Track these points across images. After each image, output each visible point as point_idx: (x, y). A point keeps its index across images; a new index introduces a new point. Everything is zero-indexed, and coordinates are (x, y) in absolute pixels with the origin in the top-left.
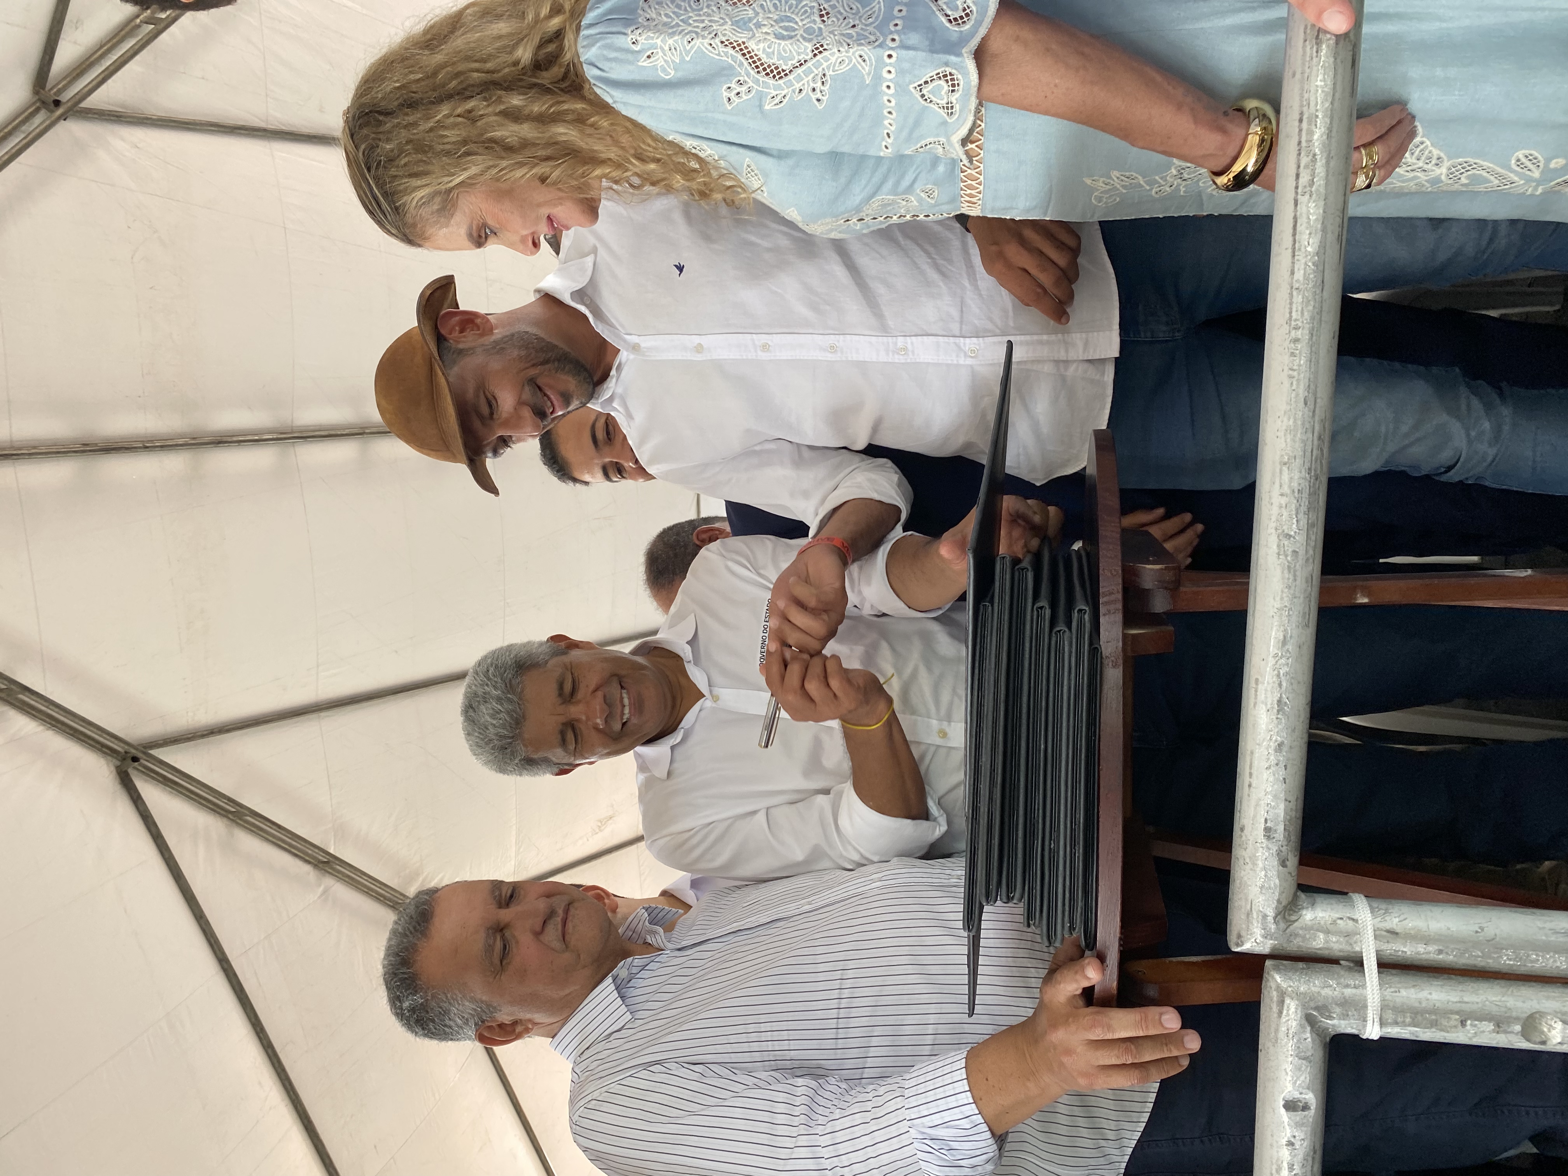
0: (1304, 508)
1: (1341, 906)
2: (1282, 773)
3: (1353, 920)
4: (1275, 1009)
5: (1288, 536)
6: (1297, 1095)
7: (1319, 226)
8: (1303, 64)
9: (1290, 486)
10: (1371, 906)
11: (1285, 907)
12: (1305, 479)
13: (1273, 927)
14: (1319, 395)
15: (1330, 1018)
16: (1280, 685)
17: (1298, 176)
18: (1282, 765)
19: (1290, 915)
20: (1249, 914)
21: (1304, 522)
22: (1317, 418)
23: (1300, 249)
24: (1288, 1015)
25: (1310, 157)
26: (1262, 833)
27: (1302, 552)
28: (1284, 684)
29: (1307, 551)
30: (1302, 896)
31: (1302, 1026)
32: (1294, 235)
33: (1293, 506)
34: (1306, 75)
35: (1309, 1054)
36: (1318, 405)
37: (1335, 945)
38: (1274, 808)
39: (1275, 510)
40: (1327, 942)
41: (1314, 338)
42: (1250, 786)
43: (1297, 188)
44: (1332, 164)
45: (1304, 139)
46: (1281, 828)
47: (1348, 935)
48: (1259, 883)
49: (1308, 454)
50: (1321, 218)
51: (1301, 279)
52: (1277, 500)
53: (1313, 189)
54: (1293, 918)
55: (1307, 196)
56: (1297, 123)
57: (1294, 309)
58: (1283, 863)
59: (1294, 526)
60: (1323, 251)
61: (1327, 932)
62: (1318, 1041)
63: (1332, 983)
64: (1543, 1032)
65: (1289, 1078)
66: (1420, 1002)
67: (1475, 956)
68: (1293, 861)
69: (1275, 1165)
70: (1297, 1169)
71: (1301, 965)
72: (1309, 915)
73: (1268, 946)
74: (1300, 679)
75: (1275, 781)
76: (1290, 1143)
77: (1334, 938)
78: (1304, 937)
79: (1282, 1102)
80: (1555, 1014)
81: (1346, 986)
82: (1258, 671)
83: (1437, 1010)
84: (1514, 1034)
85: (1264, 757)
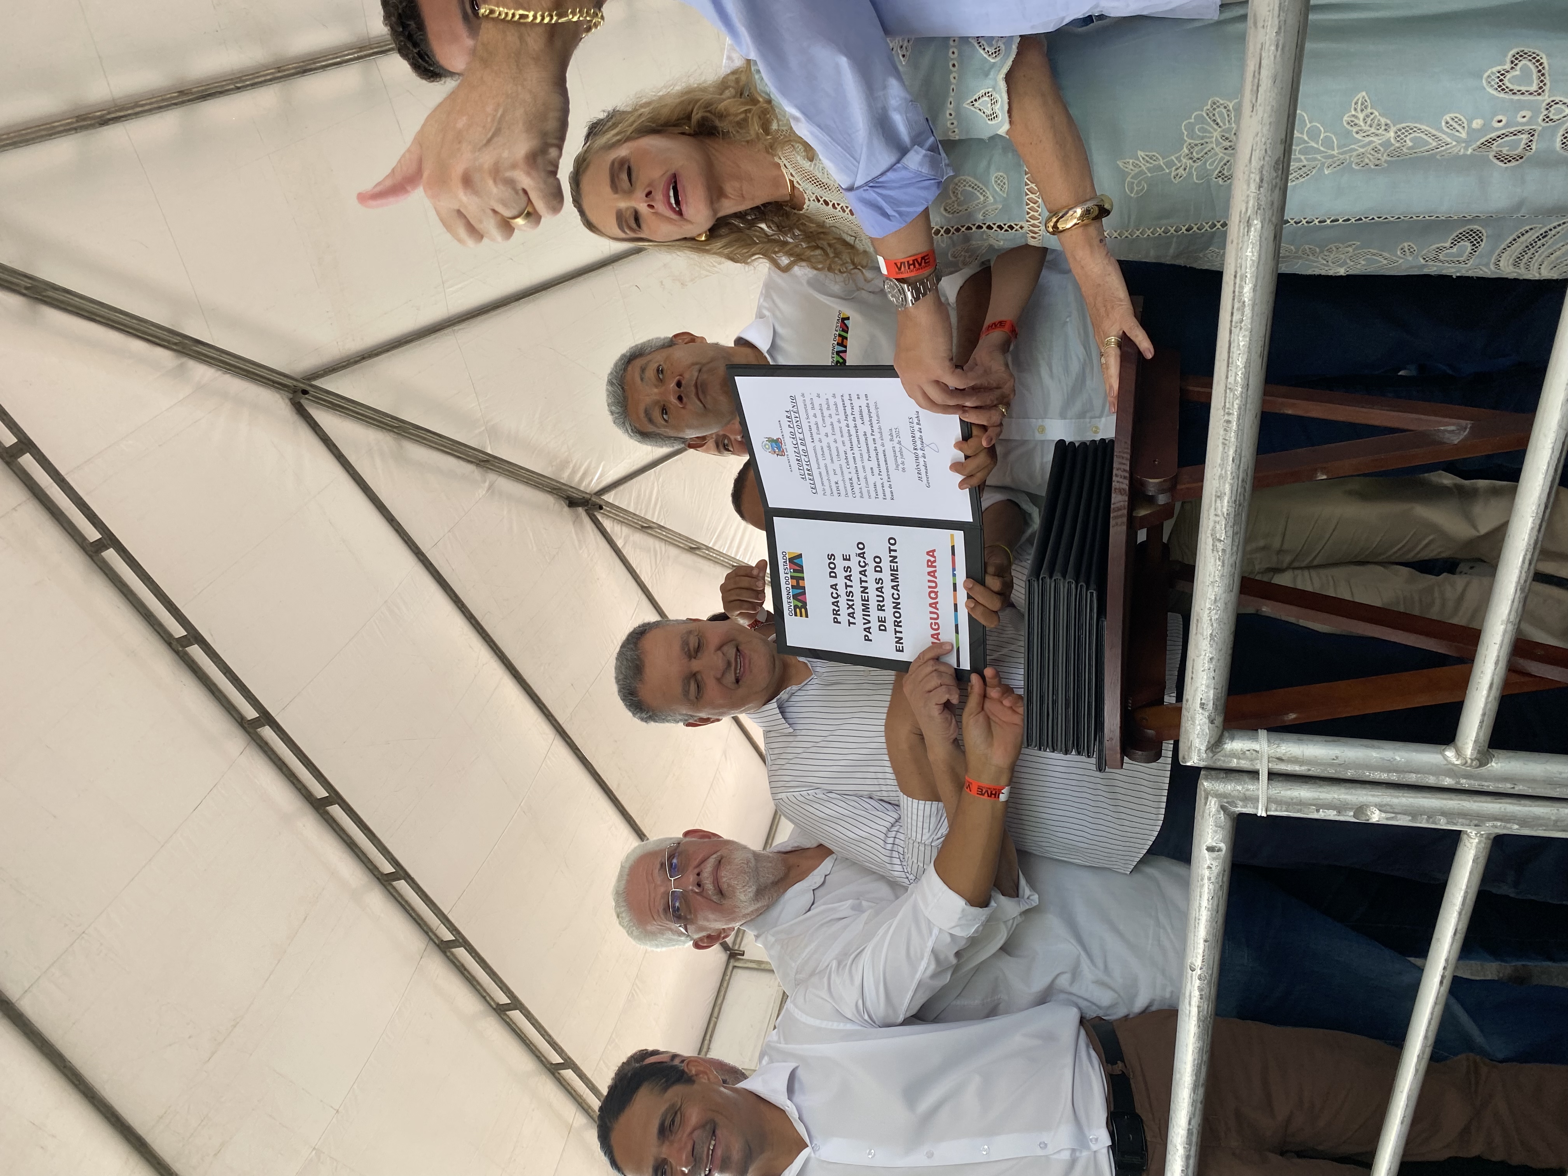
0: (1231, 524)
1: (1250, 742)
2: (1212, 674)
3: (1256, 751)
4: (1203, 801)
5: (1221, 541)
6: (1214, 844)
7: (1246, 349)
8: (1238, 238)
9: (1222, 511)
10: (1269, 741)
11: (1213, 745)
12: (1232, 507)
13: (1204, 755)
14: (1243, 455)
15: (1236, 807)
16: (1212, 625)
17: (1232, 314)
18: (1211, 669)
19: (1216, 748)
20: (1190, 748)
21: (1230, 533)
22: (1241, 469)
23: (1232, 363)
24: (1210, 805)
25: (1241, 304)
26: (1199, 706)
27: (1228, 550)
28: (1215, 625)
29: (1232, 549)
30: (1226, 734)
31: (1218, 811)
32: (1229, 352)
33: (1224, 523)
34: (1240, 246)
35: (1223, 825)
36: (1242, 462)
37: (1245, 764)
38: (1207, 692)
39: (1211, 524)
40: (1238, 763)
41: (1241, 421)
42: (1192, 678)
43: (1231, 321)
44: (1256, 308)
45: (1237, 290)
46: (1211, 703)
47: (1252, 760)
48: (1197, 732)
49: (1234, 492)
50: (1247, 344)
51: (1233, 382)
52: (1212, 517)
53: (1242, 325)
54: (1218, 750)
55: (1238, 329)
56: (1233, 277)
57: (1227, 401)
58: (1212, 722)
59: (1224, 535)
60: (1248, 365)
61: (1239, 758)
62: (1228, 817)
63: (1239, 788)
64: (1367, 815)
65: (1210, 836)
66: (1292, 799)
67: (1331, 772)
68: (1219, 720)
69: (1200, 878)
70: (1213, 880)
71: (1222, 775)
72: (1229, 748)
73: (1202, 764)
74: (1226, 622)
75: (1208, 678)
76: (1209, 868)
77: (1243, 762)
78: (1224, 761)
79: (1205, 848)
80: (1376, 806)
81: (1248, 790)
82: (1198, 615)
83: (1302, 804)
84: (1349, 817)
85: (1201, 664)
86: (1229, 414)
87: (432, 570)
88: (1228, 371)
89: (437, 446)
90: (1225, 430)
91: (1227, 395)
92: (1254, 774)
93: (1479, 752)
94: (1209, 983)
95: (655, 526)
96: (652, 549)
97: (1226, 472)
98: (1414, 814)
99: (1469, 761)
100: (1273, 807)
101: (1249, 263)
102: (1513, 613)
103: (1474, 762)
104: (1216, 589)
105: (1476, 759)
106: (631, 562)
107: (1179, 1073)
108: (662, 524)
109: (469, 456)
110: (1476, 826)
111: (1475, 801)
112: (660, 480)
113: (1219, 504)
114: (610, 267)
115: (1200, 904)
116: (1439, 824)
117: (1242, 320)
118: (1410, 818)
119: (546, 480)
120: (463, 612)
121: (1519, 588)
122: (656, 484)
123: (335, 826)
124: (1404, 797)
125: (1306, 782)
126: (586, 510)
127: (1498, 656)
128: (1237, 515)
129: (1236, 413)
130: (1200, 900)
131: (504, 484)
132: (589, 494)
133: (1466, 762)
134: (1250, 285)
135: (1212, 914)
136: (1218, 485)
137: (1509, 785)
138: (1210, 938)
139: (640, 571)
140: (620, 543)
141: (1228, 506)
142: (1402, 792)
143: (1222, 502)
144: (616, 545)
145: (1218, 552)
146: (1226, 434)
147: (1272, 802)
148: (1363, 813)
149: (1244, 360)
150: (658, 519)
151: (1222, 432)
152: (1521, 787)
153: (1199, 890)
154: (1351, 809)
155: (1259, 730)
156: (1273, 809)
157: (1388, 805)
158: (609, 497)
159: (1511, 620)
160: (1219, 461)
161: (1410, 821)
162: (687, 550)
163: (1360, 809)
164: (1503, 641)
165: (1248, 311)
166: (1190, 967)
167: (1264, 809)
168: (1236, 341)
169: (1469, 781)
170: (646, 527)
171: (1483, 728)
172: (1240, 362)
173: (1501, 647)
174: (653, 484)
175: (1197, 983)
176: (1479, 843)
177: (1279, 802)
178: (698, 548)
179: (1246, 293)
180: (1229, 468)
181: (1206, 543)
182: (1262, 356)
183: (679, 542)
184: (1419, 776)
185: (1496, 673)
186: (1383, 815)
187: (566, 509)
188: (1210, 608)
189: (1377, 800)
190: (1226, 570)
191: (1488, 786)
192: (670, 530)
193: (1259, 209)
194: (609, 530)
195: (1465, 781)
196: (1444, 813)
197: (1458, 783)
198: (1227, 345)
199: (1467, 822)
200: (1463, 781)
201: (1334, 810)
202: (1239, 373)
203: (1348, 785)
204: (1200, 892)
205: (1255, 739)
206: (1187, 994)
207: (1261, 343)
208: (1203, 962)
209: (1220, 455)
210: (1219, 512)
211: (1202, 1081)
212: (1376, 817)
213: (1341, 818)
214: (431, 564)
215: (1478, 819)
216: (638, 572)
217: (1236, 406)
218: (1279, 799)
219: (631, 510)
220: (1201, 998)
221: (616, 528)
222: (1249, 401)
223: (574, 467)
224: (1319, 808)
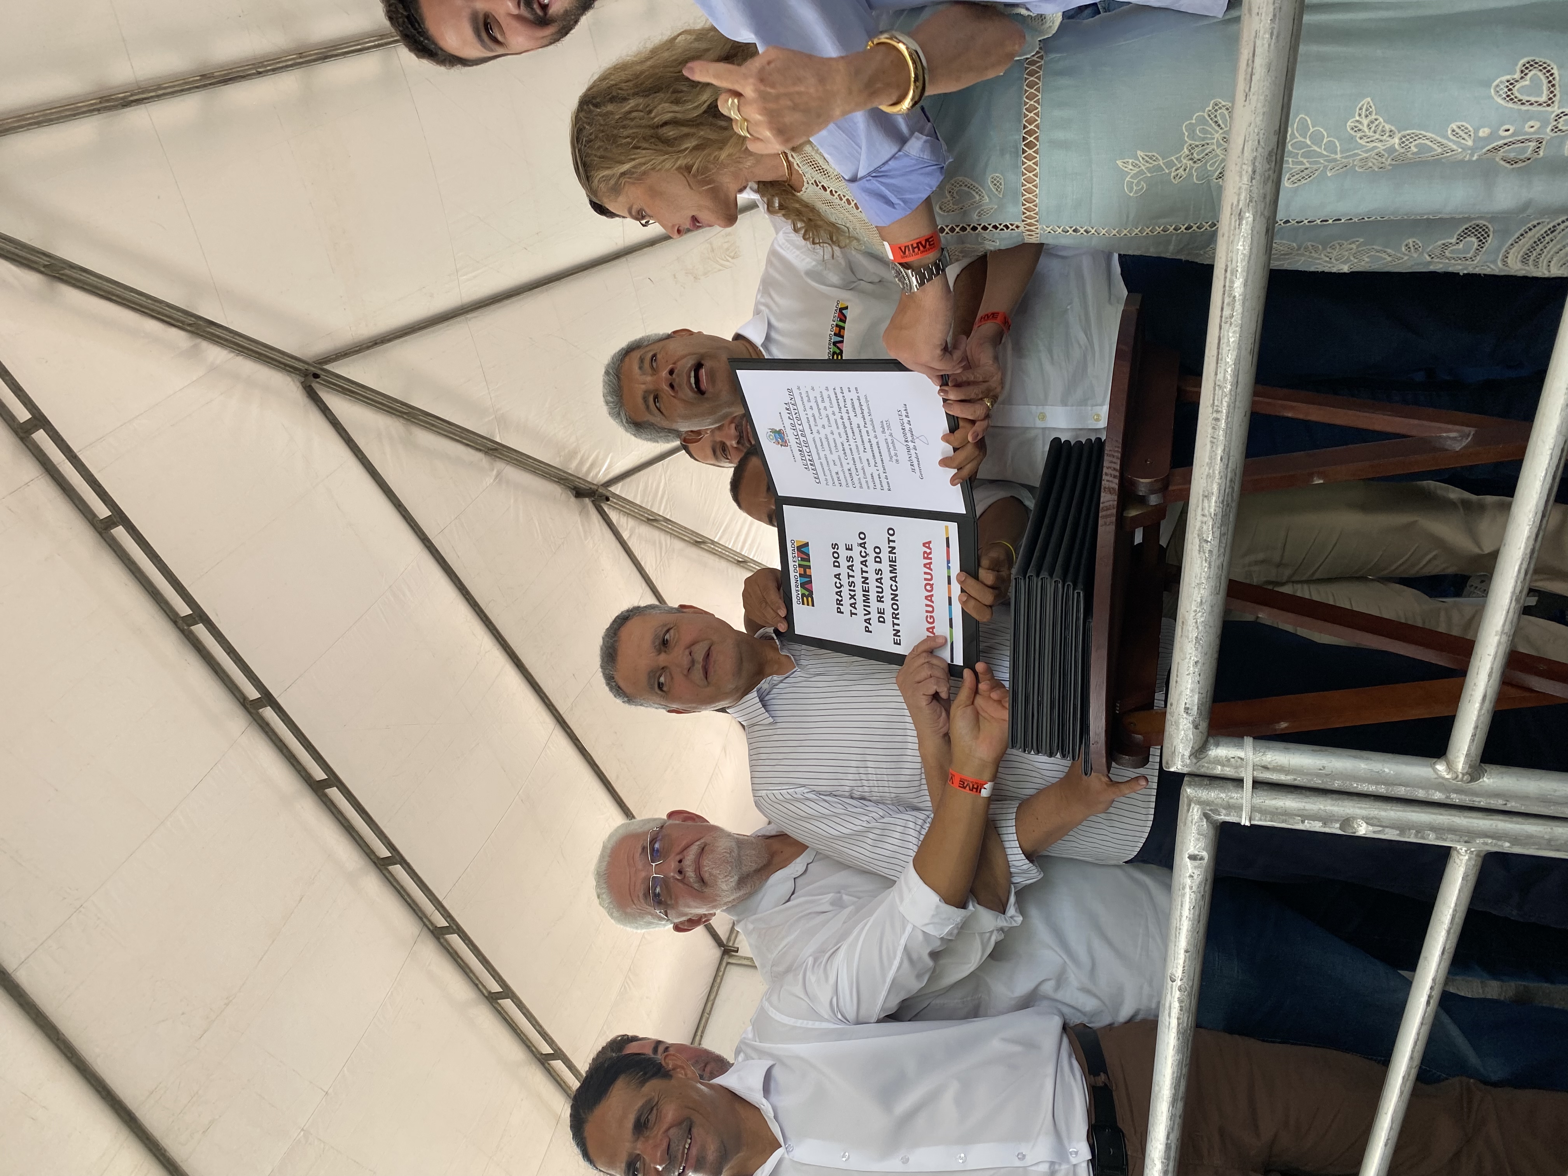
0: (1218, 525)
1: (1235, 749)
2: (1197, 678)
3: (1241, 759)
4: (1186, 807)
5: (1208, 542)
6: (1197, 853)
7: (1237, 345)
8: (1229, 232)
9: (1209, 511)
10: (1254, 748)
11: (1197, 751)
12: (1219, 507)
13: (1188, 761)
14: (1232, 454)
15: (1220, 815)
16: (1197, 628)
17: (1223, 309)
18: (1196, 673)
19: (1200, 754)
20: (1173, 753)
21: (1217, 534)
22: (1229, 470)
23: (1222, 360)
24: (1192, 812)
25: (1232, 298)
26: (1183, 710)
27: (1215, 552)
28: (1200, 628)
29: (1219, 550)
30: (1211, 740)
31: (1201, 819)
32: (1218, 348)
33: (1211, 523)
34: (1231, 240)
35: (1206, 833)
36: (1230, 461)
37: (1229, 772)
38: (1191, 697)
39: (1198, 524)
40: (1222, 770)
41: (1229, 419)
42: (1176, 682)
43: (1221, 317)
44: (1247, 303)
45: (1228, 283)
46: (1196, 708)
47: (1236, 767)
48: (1181, 737)
49: (1222, 491)
50: (1238, 339)
51: (1222, 379)
52: (1199, 518)
53: (1233, 319)
54: (1202, 756)
55: (1229, 324)
56: (1223, 272)
57: (1216, 398)
58: (1196, 727)
59: (1210, 536)
60: (1238, 362)
61: (1223, 765)
62: (1211, 826)
63: (1223, 795)
64: (1354, 827)
65: (1192, 844)
66: (1277, 809)
67: (1317, 782)
68: (1204, 725)
69: (1181, 886)
70: (1194, 888)
71: (1206, 781)
72: (1213, 754)
73: (1185, 770)
74: (1212, 625)
75: (1193, 682)
76: (1191, 876)
77: (1228, 769)
78: (1208, 767)
79: (1187, 856)
80: (1363, 818)
81: (1231, 798)
82: (1184, 617)
83: (1287, 814)
84: (1335, 829)
85: (1186, 668)
86: (1217, 412)
87: (438, 557)
88: (1217, 368)
89: (445, 433)
90: (1214, 428)
91: (1216, 392)
92: (1238, 782)
93: (1470, 767)
94: (1190, 995)
95: (661, 519)
96: (657, 542)
97: (1214, 471)
98: (1403, 828)
99: (1460, 776)
100: (1258, 816)
101: (1240, 257)
102: (1508, 623)
103: (1466, 777)
104: (1202, 592)
105: (1467, 773)
106: (636, 554)
107: (1158, 1085)
108: (668, 517)
109: (477, 443)
110: (1466, 842)
111: (1465, 817)
112: (668, 473)
113: (1206, 504)
114: (623, 259)
115: (1181, 913)
116: (1428, 839)
117: (1233, 316)
118: (1398, 832)
119: (553, 470)
120: (467, 599)
121: (1514, 598)
122: (663, 477)
123: (333, 809)
124: (1392, 810)
125: (1292, 792)
126: (593, 501)
127: (1492, 668)
128: (1225, 516)
129: (1224, 411)
130: (1181, 909)
131: (512, 473)
132: (596, 485)
133: (1457, 776)
134: (1241, 280)
135: (1193, 924)
136: (1205, 485)
137: (1501, 802)
138: (1191, 949)
139: (645, 563)
140: (625, 535)
141: (1216, 506)
142: (1390, 805)
143: (1209, 501)
144: (621, 537)
145: (1204, 553)
146: (1214, 432)
147: (1256, 811)
148: (1349, 825)
149: (1234, 357)
150: (664, 511)
151: (1210, 430)
152: (1513, 804)
153: (1180, 899)
154: (1337, 821)
155: (1245, 737)
156: (1257, 818)
157: (1376, 818)
158: (616, 489)
159: (1505, 631)
160: (1207, 460)
161: (1398, 835)
162: (692, 543)
163: (1346, 822)
164: (1496, 653)
165: (1238, 306)
166: (1171, 977)
167: (1248, 818)
168: (1226, 337)
169: (1459, 796)
170: (652, 520)
171: (1475, 742)
172: (1229, 358)
173: (1495, 659)
174: (661, 477)
175: (1177, 994)
176: (1470, 859)
177: (1263, 812)
178: (704, 542)
179: (1237, 287)
180: (1217, 467)
181: (1192, 544)
182: (1252, 352)
183: (685, 535)
184: (1408, 789)
185: (1490, 685)
186: (1371, 828)
187: (573, 499)
188: (1195, 611)
189: (1364, 812)
190: (1212, 573)
191: (1480, 802)
192: (675, 523)
193: (1251, 201)
194: (615, 521)
195: (1455, 795)
196: (1433, 828)
197: (1447, 797)
198: (1216, 341)
199: (1457, 838)
200: (1453, 796)
201: (1320, 821)
202: (1229, 370)
203: (1334, 796)
204: (1182, 902)
205: (1241, 746)
206: (1167, 1005)
207: (1251, 340)
208: (1183, 973)
209: (1207, 454)
210: (1206, 512)
211: (1181, 1094)
212: (1363, 830)
213: (1327, 830)
214: (437, 550)
215: (1469, 836)
216: (643, 564)
217: (1225, 404)
218: (1264, 808)
219: (638, 502)
220: (1181, 1010)
221: (621, 519)
222: (1238, 399)
223: (582, 458)
224: (1304, 818)
